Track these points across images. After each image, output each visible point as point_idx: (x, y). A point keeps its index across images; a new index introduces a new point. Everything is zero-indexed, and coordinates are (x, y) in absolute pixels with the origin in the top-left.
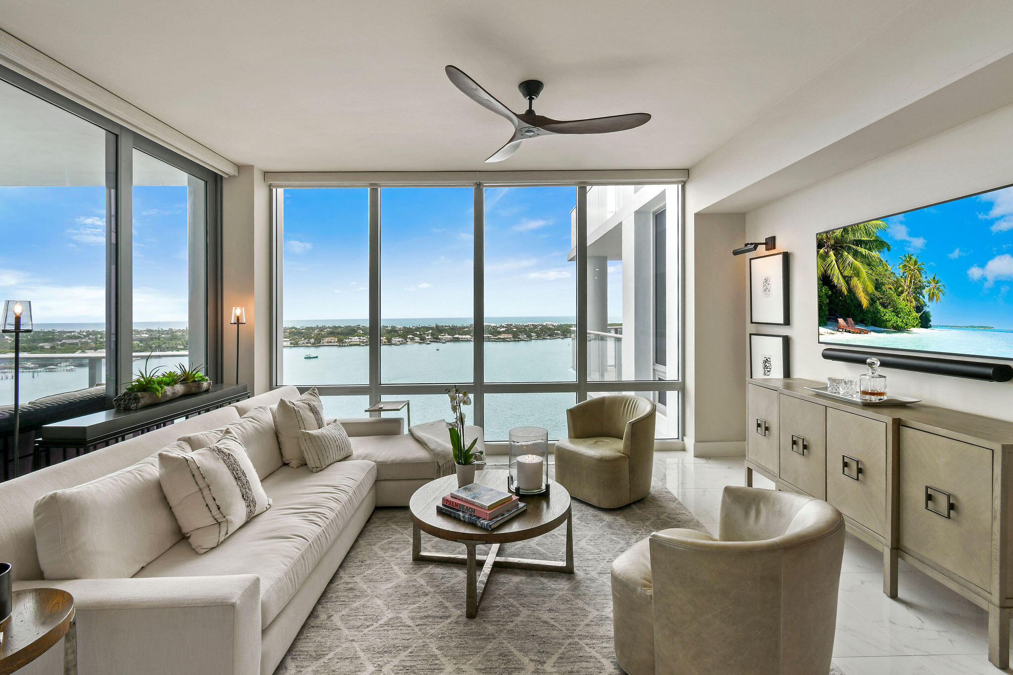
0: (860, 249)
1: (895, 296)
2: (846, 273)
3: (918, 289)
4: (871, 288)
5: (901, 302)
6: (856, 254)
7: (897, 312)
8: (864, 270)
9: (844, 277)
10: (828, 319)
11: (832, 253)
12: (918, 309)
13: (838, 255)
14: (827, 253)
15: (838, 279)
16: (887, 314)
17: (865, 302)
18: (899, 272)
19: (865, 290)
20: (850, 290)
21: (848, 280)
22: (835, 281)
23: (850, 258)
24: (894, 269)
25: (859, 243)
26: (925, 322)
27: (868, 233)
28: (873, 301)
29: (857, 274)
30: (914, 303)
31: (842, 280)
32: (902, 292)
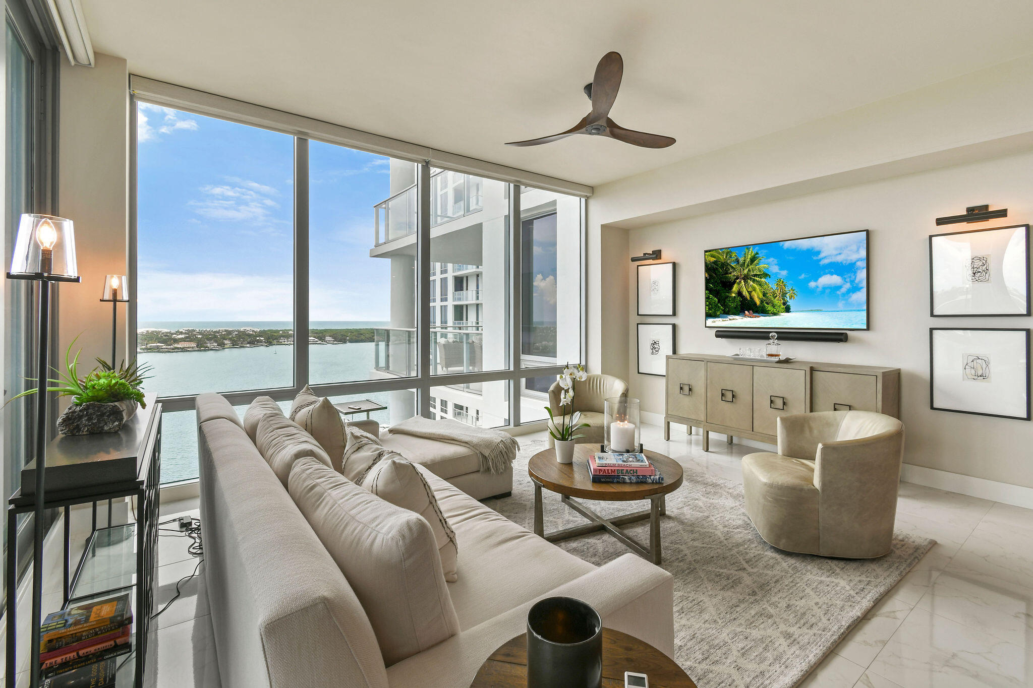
0: (756, 278)
1: (773, 299)
2: (749, 290)
3: (784, 294)
4: (761, 296)
5: (776, 301)
6: (754, 281)
7: (774, 306)
8: (757, 287)
9: (748, 292)
10: (741, 312)
11: (742, 281)
12: (784, 304)
13: (746, 282)
14: (740, 281)
15: (745, 293)
16: (769, 308)
17: (758, 303)
18: (775, 287)
19: (758, 297)
20: (751, 297)
21: (750, 293)
22: (744, 294)
23: (751, 283)
24: (771, 285)
25: (755, 275)
26: (788, 310)
27: (760, 271)
28: (762, 302)
29: (755, 290)
30: (782, 301)
31: (747, 293)
32: (776, 296)
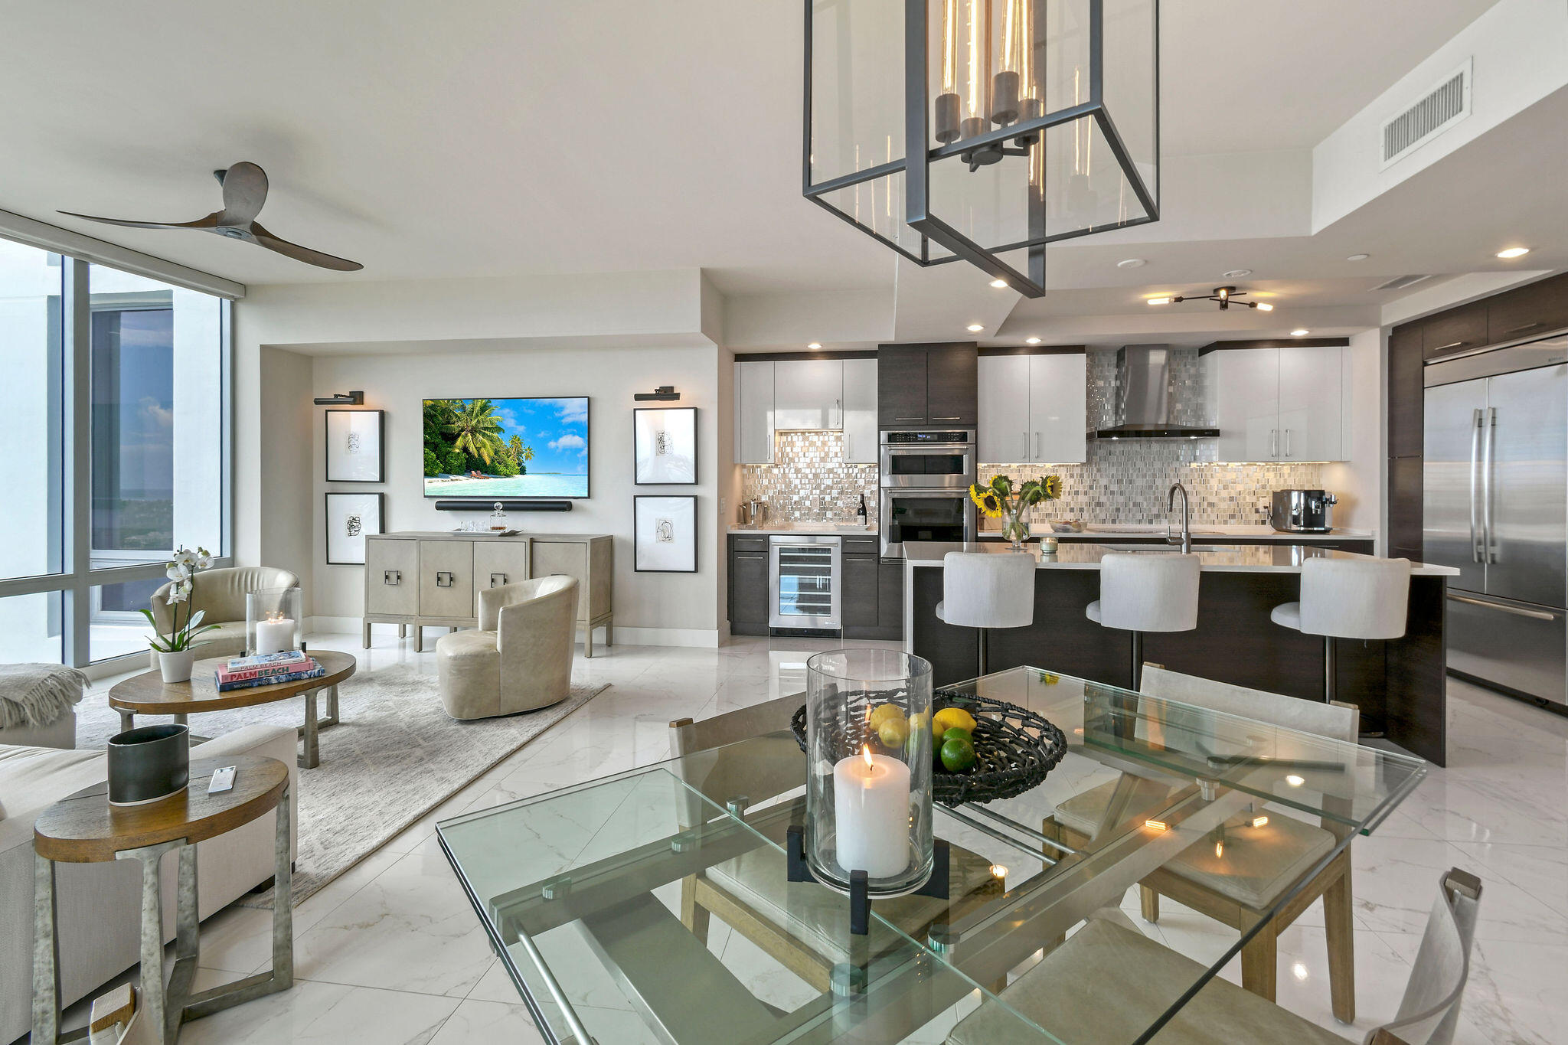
0: (486, 432)
1: (506, 458)
2: (477, 446)
3: (520, 454)
4: (492, 453)
5: (510, 461)
6: (484, 435)
7: (506, 466)
8: (488, 443)
9: (476, 448)
10: (466, 471)
11: (469, 434)
12: (519, 465)
13: (473, 435)
14: (466, 435)
15: (472, 449)
16: (501, 468)
17: (488, 462)
18: (509, 444)
19: (489, 455)
20: (479, 455)
21: (478, 449)
22: (471, 450)
23: (481, 437)
24: (505, 441)
25: (486, 429)
26: (523, 471)
27: (492, 424)
28: (493, 461)
29: (485, 446)
30: (517, 462)
31: (475, 449)
32: (510, 455)
